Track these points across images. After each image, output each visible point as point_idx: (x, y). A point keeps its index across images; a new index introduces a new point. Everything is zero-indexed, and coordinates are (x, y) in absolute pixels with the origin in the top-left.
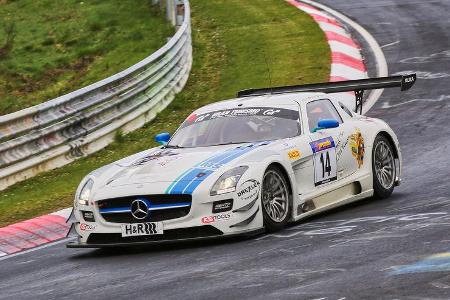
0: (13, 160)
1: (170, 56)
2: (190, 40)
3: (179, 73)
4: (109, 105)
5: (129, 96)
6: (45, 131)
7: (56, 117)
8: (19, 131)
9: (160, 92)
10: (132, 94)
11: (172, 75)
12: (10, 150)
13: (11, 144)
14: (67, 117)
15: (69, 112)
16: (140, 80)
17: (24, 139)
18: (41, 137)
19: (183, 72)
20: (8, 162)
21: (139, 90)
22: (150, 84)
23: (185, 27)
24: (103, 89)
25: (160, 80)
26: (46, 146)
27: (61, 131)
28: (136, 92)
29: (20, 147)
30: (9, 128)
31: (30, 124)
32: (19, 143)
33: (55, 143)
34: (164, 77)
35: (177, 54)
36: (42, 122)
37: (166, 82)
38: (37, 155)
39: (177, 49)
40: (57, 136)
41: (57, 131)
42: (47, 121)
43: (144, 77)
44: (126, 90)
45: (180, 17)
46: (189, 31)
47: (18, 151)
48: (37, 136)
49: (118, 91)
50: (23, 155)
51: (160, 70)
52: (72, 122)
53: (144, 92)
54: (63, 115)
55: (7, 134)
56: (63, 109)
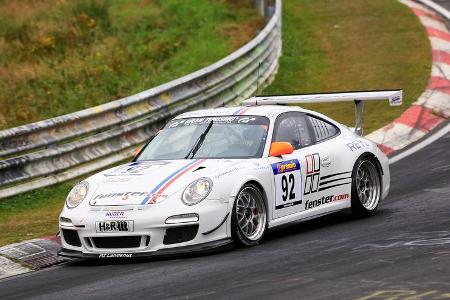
0: (92, 157)
1: (260, 50)
2: (280, 34)
3: (268, 68)
4: (195, 102)
5: (215, 93)
6: (127, 128)
7: (140, 113)
8: (100, 126)
9: (248, 89)
10: (219, 90)
11: (261, 71)
12: (91, 146)
13: (92, 140)
14: (150, 113)
15: (152, 108)
16: (228, 75)
17: (106, 135)
18: (123, 134)
19: (272, 67)
20: (87, 159)
21: (227, 86)
22: (238, 80)
23: (276, 19)
24: (189, 84)
25: (248, 76)
26: (127, 144)
27: (144, 128)
28: (223, 88)
29: (100, 144)
30: (90, 123)
31: (112, 120)
32: (100, 139)
33: (137, 141)
34: (253, 73)
35: (268, 49)
36: (125, 118)
37: (254, 78)
38: (118, 152)
39: (267, 44)
40: (140, 134)
41: (140, 128)
42: (130, 116)
43: (232, 72)
44: (212, 87)
45: (271, 8)
46: (280, 24)
47: (99, 148)
48: (119, 133)
49: (204, 87)
50: (104, 152)
51: (249, 66)
52: (156, 119)
53: (231, 88)
54: (146, 111)
55: (88, 130)
56: (147, 104)
